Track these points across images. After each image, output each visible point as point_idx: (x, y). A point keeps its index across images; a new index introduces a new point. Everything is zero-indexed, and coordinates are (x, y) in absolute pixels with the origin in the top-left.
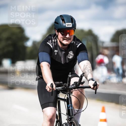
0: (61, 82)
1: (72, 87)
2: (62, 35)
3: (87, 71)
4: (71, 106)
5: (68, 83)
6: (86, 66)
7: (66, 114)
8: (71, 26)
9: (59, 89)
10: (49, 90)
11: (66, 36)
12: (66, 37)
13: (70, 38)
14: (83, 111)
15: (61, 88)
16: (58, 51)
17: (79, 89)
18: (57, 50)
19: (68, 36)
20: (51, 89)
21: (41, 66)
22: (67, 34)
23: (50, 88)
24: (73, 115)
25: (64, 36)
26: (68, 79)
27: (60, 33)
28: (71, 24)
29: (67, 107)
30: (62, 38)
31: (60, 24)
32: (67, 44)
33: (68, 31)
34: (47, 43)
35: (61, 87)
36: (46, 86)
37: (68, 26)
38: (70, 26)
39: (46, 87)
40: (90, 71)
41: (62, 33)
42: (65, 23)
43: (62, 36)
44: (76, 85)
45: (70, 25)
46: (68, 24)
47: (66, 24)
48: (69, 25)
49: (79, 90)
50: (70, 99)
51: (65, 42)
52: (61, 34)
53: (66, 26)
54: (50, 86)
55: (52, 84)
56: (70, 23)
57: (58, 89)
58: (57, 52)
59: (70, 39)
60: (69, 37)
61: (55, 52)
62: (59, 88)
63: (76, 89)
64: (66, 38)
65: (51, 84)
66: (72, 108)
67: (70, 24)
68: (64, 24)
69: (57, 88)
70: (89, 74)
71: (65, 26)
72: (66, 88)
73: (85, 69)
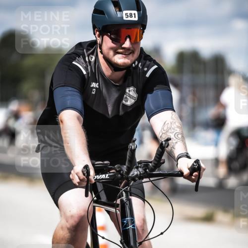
0: (106, 162)
1: (136, 173)
2: (113, 40)
3: (172, 136)
4: (133, 222)
5: (127, 164)
6: (171, 123)
7: (121, 241)
8: (136, 19)
9: (102, 179)
10: (78, 183)
11: (124, 43)
12: (124, 46)
13: (132, 49)
14: (162, 234)
15: (107, 177)
16: (99, 85)
17: (151, 179)
18: (96, 82)
19: (127, 44)
20: (84, 178)
21: (60, 121)
22: (126, 40)
23: (82, 178)
24: (138, 245)
25: (119, 44)
26: (128, 154)
27: (108, 36)
28: (136, 12)
29: (123, 223)
30: (112, 48)
31: (109, 15)
32: (124, 63)
33: (129, 32)
34: (74, 63)
35: (107, 175)
36: (72, 172)
37: (129, 19)
38: (133, 19)
39: (70, 173)
40: (180, 136)
41: (112, 36)
42: (120, 10)
43: (113, 45)
44: (145, 170)
45: (133, 15)
46: (129, 12)
47: (125, 12)
48: (130, 15)
49: (151, 181)
50: (128, 203)
51: (120, 59)
52: (111, 38)
53: (125, 18)
54: (83, 172)
55: (86, 167)
56: (133, 12)
57: (99, 179)
58: (96, 88)
59: (133, 52)
60: (131, 46)
61: (93, 88)
62: (103, 176)
63: (146, 178)
64: (124, 48)
65: (84, 168)
66: (134, 226)
67: (135, 14)
68: (119, 14)
69: (98, 177)
70: (178, 143)
71: (123, 17)
72: (119, 175)
73: (167, 132)
